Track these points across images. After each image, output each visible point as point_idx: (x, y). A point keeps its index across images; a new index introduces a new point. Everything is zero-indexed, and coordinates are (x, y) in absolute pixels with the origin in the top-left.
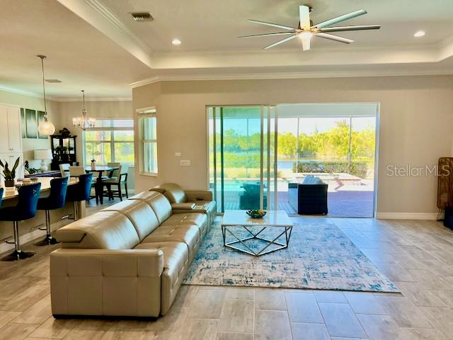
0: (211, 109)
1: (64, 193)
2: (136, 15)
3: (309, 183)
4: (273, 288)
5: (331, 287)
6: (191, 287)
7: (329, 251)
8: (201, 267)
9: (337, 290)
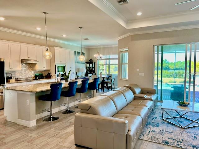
0: (156, 47)
1: (87, 86)
2: (119, 2)
8: (149, 130)
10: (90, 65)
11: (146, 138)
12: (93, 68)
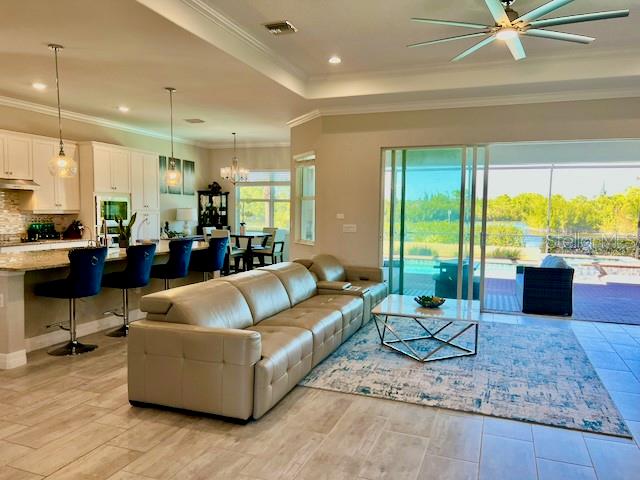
0: (388, 153)
1: (187, 260)
2: (271, 27)
3: (546, 266)
4: (424, 406)
5: (516, 416)
6: (311, 390)
7: (540, 366)
8: (336, 366)
9: (524, 420)
10: (211, 201)
11: (319, 383)
12: (222, 209)
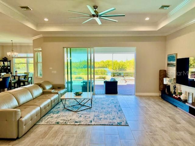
0: (65, 49)
2: (22, 7)
3: (111, 81)
4: (76, 125)
5: (101, 124)
6: (40, 125)
8: (49, 117)
9: (103, 125)
12: (8, 66)
